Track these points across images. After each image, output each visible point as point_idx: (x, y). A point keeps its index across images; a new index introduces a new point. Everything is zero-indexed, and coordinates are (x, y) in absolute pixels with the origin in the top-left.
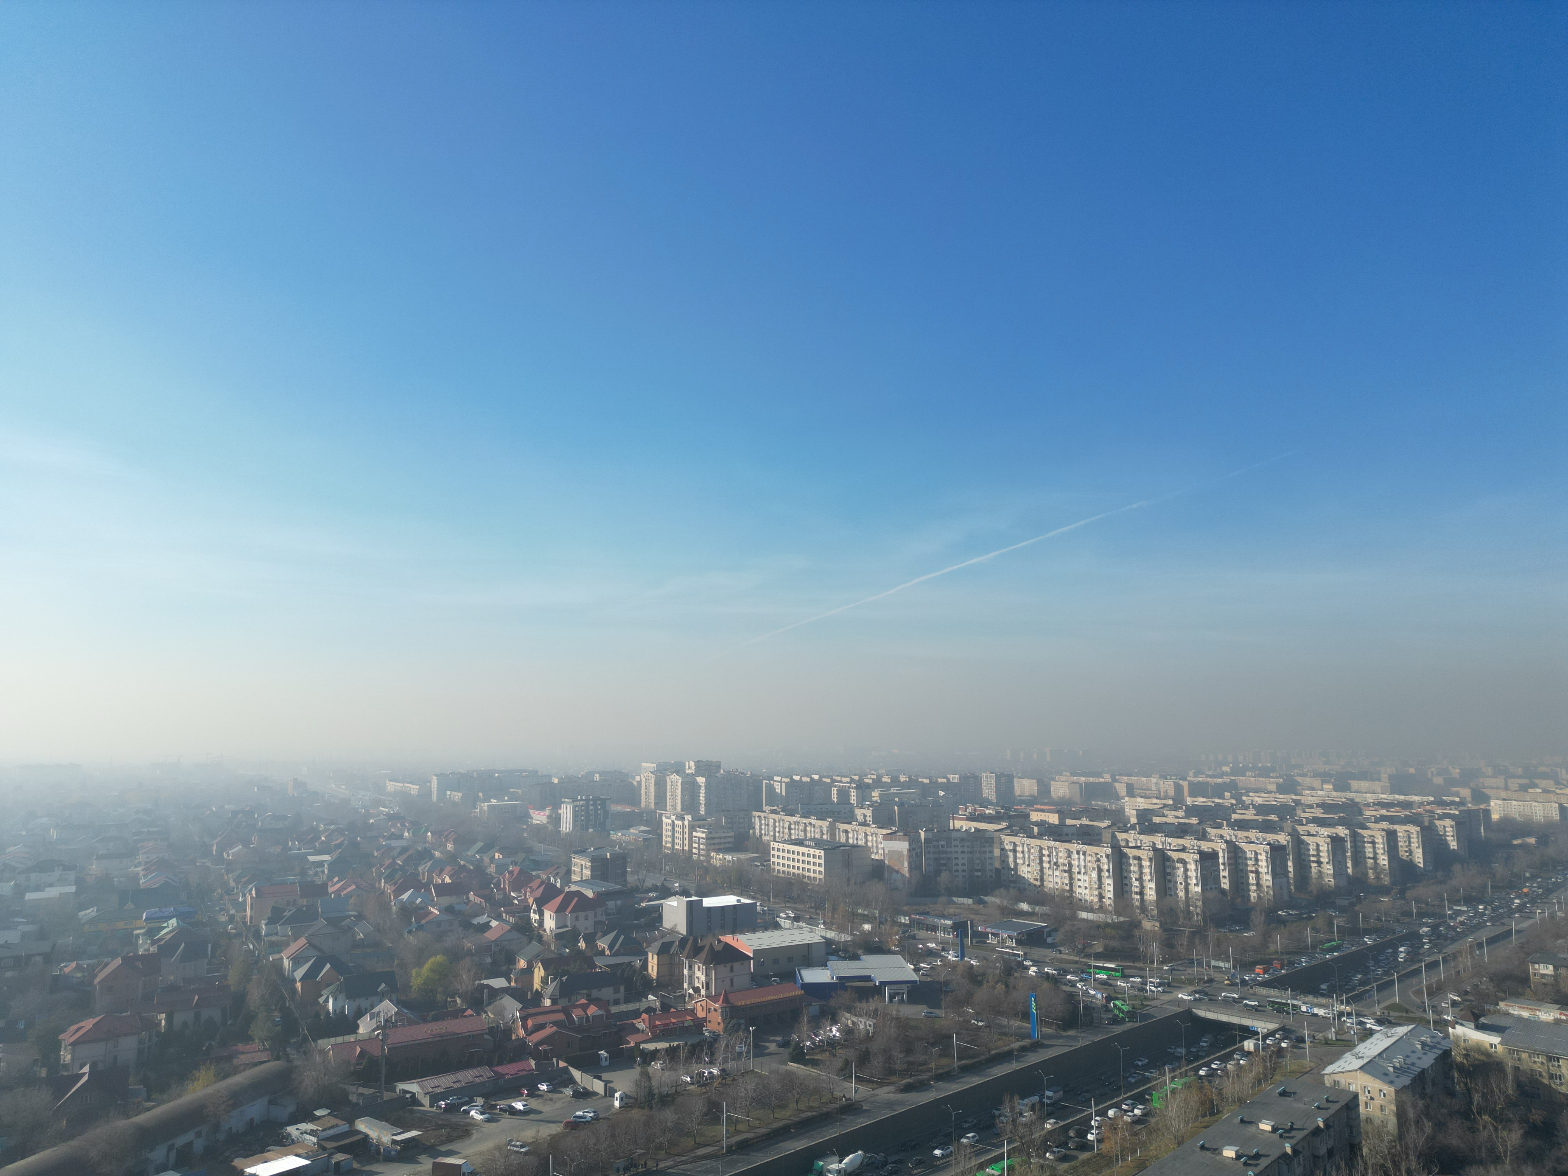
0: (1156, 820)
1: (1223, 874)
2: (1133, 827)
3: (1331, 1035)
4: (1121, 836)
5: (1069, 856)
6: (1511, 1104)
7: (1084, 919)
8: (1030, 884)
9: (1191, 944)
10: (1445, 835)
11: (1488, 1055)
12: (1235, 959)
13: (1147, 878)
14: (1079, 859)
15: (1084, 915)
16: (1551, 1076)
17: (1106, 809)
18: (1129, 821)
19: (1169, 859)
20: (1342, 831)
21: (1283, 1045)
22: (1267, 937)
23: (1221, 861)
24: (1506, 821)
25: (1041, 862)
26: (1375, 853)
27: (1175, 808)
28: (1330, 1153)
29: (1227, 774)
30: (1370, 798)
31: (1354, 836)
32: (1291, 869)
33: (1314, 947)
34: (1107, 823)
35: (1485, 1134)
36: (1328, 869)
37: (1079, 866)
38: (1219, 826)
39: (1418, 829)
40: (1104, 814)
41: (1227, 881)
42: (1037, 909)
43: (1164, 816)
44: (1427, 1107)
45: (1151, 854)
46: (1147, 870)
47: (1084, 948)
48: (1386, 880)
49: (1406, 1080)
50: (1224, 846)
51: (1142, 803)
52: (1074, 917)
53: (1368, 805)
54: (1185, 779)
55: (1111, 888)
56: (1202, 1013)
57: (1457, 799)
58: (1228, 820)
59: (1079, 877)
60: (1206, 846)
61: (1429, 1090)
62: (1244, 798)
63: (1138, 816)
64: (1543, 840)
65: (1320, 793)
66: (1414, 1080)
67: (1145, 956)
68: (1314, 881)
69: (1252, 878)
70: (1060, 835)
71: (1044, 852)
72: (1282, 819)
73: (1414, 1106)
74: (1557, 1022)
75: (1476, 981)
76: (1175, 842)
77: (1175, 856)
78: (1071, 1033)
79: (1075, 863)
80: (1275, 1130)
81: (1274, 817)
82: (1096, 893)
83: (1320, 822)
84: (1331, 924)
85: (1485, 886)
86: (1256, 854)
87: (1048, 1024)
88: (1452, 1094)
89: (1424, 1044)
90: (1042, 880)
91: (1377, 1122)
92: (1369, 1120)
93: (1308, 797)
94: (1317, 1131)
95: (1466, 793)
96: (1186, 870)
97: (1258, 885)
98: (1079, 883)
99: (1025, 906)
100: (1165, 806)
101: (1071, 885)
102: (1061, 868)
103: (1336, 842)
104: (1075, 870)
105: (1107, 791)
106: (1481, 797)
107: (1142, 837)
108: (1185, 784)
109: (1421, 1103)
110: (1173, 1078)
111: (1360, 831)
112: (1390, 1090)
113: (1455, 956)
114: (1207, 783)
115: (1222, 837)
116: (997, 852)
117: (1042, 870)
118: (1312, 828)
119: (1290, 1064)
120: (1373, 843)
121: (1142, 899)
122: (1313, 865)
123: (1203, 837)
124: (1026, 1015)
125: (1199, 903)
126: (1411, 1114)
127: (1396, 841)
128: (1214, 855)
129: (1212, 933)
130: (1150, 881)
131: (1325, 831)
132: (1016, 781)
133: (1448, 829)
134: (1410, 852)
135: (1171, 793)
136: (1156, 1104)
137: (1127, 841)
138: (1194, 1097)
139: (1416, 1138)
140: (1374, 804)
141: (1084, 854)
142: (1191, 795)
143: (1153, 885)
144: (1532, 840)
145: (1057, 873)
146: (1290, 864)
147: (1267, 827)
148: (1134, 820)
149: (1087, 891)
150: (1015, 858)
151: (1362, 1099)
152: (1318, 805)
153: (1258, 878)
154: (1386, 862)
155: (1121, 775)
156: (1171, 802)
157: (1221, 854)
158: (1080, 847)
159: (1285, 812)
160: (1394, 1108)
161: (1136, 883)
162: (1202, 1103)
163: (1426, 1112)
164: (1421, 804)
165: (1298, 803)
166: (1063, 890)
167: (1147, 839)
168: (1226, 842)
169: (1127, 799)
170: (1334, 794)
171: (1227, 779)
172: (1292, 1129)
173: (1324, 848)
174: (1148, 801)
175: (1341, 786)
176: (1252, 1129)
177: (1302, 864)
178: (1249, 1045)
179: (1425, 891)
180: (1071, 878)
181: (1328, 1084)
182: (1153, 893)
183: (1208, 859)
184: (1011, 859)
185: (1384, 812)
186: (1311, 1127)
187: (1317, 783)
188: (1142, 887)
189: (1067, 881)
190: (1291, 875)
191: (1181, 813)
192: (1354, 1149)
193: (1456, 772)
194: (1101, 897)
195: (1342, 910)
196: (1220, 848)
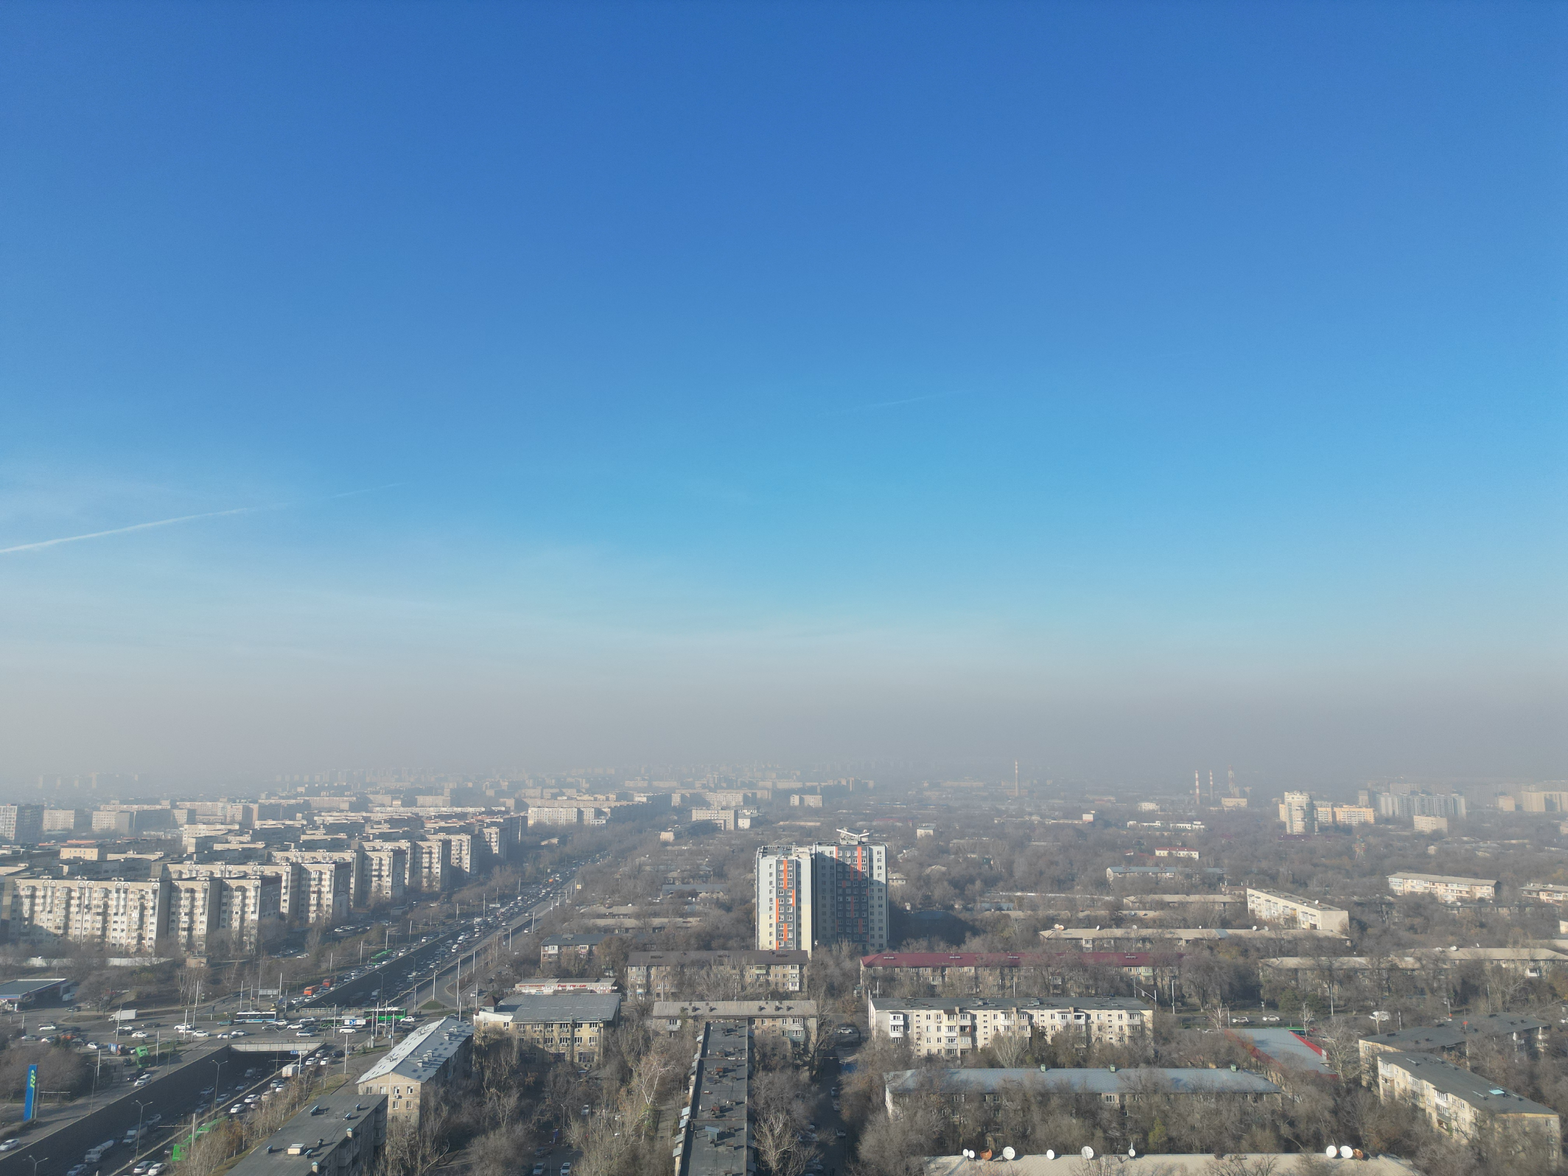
0: (218, 847)
1: (283, 897)
2: (190, 857)
3: (370, 1044)
4: (173, 868)
5: (106, 896)
6: (514, 1072)
7: (116, 967)
8: (49, 934)
9: (240, 975)
10: (490, 841)
11: (501, 1033)
12: (284, 985)
13: (198, 911)
14: (118, 898)
15: (116, 962)
16: (546, 1041)
17: (159, 840)
18: (185, 850)
19: (227, 888)
20: (404, 844)
21: (323, 1063)
22: (320, 956)
23: (284, 884)
24: (539, 825)
25: (68, 905)
26: (431, 863)
27: (241, 833)
28: (355, 1161)
29: (301, 795)
30: (432, 811)
31: (415, 848)
32: (352, 886)
33: (365, 959)
34: (159, 854)
35: (490, 1105)
36: (387, 882)
37: (117, 906)
38: (286, 849)
39: (469, 837)
40: (158, 844)
41: (287, 904)
42: (55, 962)
43: (227, 842)
44: (446, 1093)
45: (207, 885)
46: (199, 903)
47: (111, 1001)
48: (437, 887)
49: (432, 1072)
50: (289, 869)
51: (203, 830)
52: (103, 965)
53: (430, 818)
54: (255, 802)
55: (154, 927)
56: (241, 1048)
57: (503, 809)
58: (296, 842)
59: (116, 918)
60: (269, 871)
61: (450, 1077)
62: (316, 818)
63: (197, 845)
64: (563, 841)
65: (389, 809)
66: (439, 1071)
67: (185, 997)
68: (373, 895)
69: (313, 897)
70: (98, 873)
71: (73, 894)
72: (351, 837)
73: (436, 1094)
74: (556, 992)
75: (499, 969)
76: (236, 869)
77: (233, 884)
78: (80, 1101)
79: (112, 903)
80: (303, 1151)
81: (342, 836)
82: (135, 934)
83: (385, 837)
84: (383, 934)
85: (517, 883)
86: (321, 873)
87: (50, 1098)
88: (467, 1075)
89: (451, 1035)
90: (66, 927)
91: (402, 1118)
92: (395, 1119)
93: (378, 815)
94: (347, 1140)
95: (510, 803)
96: (244, 898)
97: (319, 905)
98: (115, 926)
99: (38, 962)
100: (230, 831)
101: (104, 929)
102: (94, 910)
103: (398, 854)
104: (111, 911)
105: (165, 819)
106: (522, 806)
107: (199, 867)
108: (255, 807)
109: (442, 1091)
110: (200, 1124)
111: (420, 843)
112: (416, 1085)
113: (485, 949)
114: (279, 805)
115: (287, 859)
116: (7, 900)
117: (67, 917)
118: (378, 844)
119: (326, 1081)
120: (430, 853)
121: (190, 936)
122: (374, 879)
123: (268, 860)
124: (20, 1094)
125: (254, 932)
126: (432, 1103)
127: (450, 850)
128: (278, 879)
129: (264, 961)
130: (202, 914)
131: (389, 846)
132: (46, 815)
133: (492, 835)
134: (460, 859)
135: (239, 817)
136: (176, 1156)
137: (181, 873)
138: (222, 1137)
139: (434, 1125)
140: (435, 817)
141: (126, 892)
142: (262, 817)
143: (204, 918)
144: (555, 841)
145: (88, 917)
146: (353, 880)
147: (335, 846)
148: (191, 849)
149: (124, 934)
150: (33, 905)
151: (391, 1099)
152: (385, 821)
153: (319, 898)
154: (439, 870)
155: (183, 800)
156: (237, 827)
157: (284, 878)
158: (122, 884)
159: (354, 829)
160: (418, 1101)
161: (185, 919)
162: (229, 1143)
163: (446, 1099)
164: (474, 814)
165: (367, 820)
166: (93, 936)
167: (204, 869)
168: (292, 864)
169: (186, 826)
170: (402, 809)
171: (300, 800)
172: (321, 1145)
173: (386, 862)
174: (212, 827)
175: (409, 802)
176: (280, 1156)
177: (364, 880)
178: (287, 1071)
179: (468, 893)
180: (105, 921)
181: (361, 1093)
182: (204, 927)
183: (270, 884)
184: (26, 908)
185: (443, 824)
186: (339, 1139)
187: (387, 799)
188: (192, 921)
189: (99, 925)
190: (352, 891)
191: (246, 838)
192: (378, 1149)
193: (505, 785)
194: (141, 938)
195: (395, 919)
196: (285, 871)
